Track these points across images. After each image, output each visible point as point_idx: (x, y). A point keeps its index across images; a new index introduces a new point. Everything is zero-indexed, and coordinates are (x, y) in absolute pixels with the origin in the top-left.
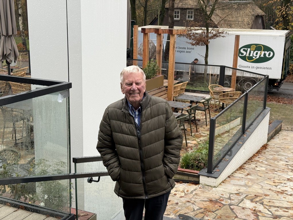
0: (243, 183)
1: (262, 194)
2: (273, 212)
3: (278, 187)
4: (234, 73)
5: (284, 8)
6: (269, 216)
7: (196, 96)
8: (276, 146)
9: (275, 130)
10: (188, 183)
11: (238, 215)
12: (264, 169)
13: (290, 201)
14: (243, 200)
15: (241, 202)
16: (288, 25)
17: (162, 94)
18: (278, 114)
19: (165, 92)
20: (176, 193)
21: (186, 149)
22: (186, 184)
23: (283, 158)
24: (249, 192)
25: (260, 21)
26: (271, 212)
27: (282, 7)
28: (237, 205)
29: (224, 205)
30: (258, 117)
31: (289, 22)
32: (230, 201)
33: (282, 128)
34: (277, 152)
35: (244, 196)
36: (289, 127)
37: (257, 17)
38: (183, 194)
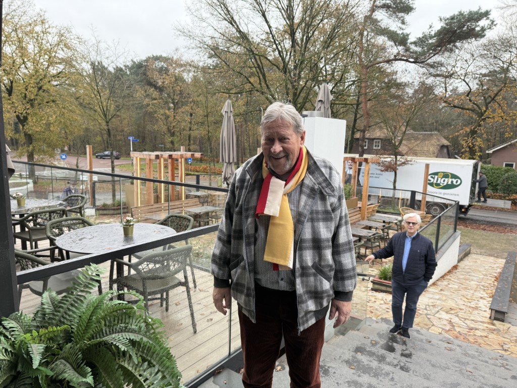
0: (437, 297)
1: (456, 308)
2: (468, 324)
3: (472, 303)
4: (424, 198)
5: (470, 140)
6: (465, 327)
7: (389, 217)
8: (466, 267)
9: (464, 252)
10: (386, 292)
11: (434, 323)
12: (456, 287)
13: (484, 316)
14: (438, 311)
15: (436, 313)
16: (475, 155)
17: (356, 213)
18: (467, 238)
19: (359, 212)
20: (375, 300)
21: (381, 264)
22: (384, 294)
23: (475, 278)
24: (443, 305)
25: (445, 150)
26: (467, 324)
27: (468, 139)
28: (434, 316)
29: (421, 314)
30: (449, 239)
31: (476, 152)
32: (426, 311)
33: (471, 252)
34: (468, 272)
35: (440, 308)
36: (479, 251)
37: (443, 147)
38: (382, 302)
